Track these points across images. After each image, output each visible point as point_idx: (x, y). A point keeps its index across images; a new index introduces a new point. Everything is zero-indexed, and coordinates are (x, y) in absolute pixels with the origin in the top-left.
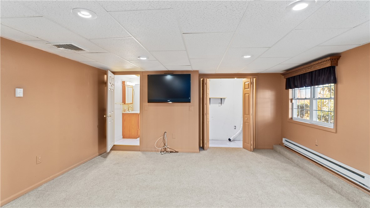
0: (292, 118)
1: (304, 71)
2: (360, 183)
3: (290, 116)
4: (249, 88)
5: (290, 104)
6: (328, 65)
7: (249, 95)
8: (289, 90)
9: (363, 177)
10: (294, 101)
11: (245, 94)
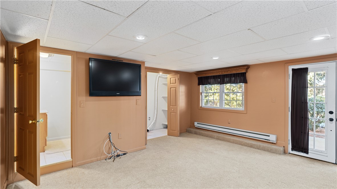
0: (201, 107)
1: (221, 73)
2: (265, 139)
3: (200, 105)
4: (175, 83)
5: (201, 96)
6: (244, 71)
7: (176, 89)
8: (200, 86)
9: (269, 136)
10: (203, 94)
11: (171, 88)
